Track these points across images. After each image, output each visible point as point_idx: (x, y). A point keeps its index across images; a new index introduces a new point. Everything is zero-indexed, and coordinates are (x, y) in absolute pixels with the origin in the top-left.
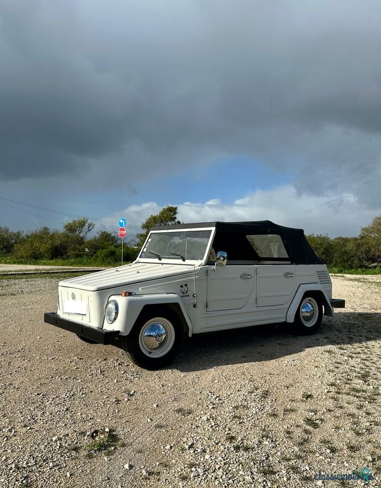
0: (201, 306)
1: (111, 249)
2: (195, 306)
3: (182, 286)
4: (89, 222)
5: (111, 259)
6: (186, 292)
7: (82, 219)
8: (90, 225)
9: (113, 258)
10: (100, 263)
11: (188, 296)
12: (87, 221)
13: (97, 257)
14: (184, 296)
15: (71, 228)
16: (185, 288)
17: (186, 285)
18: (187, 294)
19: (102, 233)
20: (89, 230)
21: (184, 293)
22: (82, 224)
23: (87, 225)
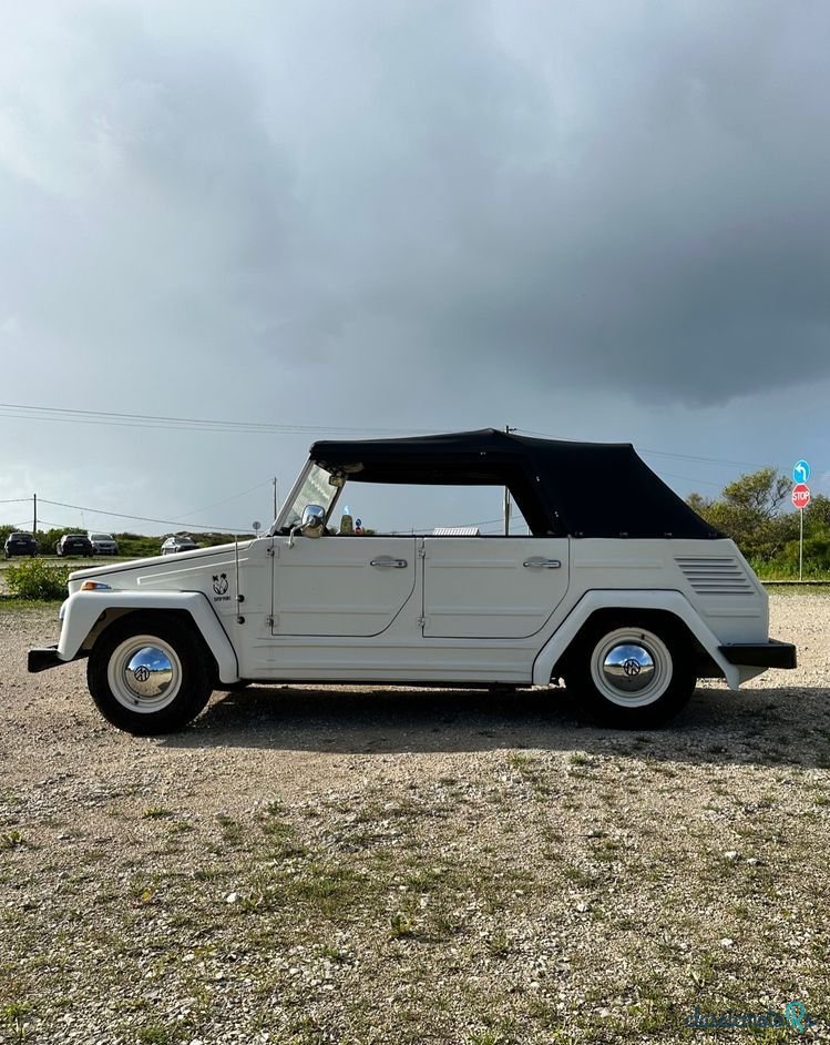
0: (256, 622)
1: (818, 539)
2: (242, 620)
3: (215, 578)
4: (779, 476)
5: (815, 561)
6: (225, 591)
7: (763, 471)
8: (782, 484)
9: (819, 560)
10: (789, 572)
11: (228, 598)
12: (773, 474)
13: (786, 557)
14: (220, 599)
15: (737, 495)
16: (221, 583)
17: (224, 576)
18: (225, 595)
19: (813, 500)
20: (782, 497)
21: (219, 593)
22: (764, 483)
23: (775, 485)
